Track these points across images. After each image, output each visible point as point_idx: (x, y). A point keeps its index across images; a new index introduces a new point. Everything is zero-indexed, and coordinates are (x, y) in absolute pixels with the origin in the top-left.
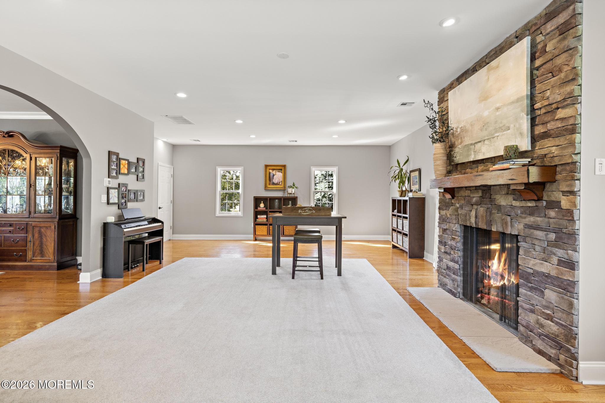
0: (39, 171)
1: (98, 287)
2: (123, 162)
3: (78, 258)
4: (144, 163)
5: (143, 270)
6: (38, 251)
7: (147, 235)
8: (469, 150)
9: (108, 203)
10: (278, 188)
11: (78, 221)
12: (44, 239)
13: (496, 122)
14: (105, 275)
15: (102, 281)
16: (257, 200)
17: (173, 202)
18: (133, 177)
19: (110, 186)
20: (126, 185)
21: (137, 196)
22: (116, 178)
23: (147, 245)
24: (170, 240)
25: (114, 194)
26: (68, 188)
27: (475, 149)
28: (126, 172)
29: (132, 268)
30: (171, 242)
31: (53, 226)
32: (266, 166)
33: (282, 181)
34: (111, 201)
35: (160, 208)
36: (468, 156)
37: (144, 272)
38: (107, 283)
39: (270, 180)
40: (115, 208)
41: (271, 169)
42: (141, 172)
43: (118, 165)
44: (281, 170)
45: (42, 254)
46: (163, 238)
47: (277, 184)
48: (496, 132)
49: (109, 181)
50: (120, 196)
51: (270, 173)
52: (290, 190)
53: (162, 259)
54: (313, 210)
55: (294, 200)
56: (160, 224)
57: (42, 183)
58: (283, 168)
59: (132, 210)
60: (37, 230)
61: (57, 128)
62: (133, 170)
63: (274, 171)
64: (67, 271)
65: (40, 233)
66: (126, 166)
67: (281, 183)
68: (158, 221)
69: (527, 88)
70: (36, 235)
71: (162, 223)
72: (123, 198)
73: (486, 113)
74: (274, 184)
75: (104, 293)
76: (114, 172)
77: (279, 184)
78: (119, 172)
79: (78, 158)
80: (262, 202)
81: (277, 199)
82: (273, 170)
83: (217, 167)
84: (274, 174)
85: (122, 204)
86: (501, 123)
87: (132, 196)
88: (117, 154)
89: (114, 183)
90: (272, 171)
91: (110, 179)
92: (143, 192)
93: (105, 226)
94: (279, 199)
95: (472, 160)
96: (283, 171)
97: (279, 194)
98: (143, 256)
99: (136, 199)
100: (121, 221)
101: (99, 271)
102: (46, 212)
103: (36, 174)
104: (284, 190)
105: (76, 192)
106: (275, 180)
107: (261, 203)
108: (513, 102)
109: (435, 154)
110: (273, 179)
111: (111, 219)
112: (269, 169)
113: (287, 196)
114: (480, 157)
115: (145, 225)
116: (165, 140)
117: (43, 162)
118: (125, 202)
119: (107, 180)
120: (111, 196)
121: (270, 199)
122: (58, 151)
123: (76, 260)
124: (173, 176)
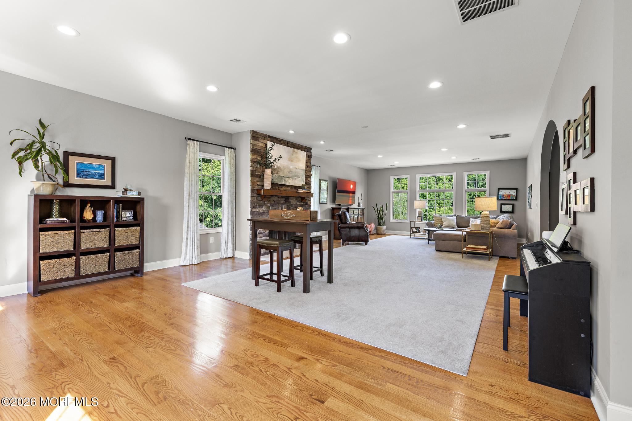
8: (282, 179)
13: (295, 173)
27: (285, 179)
36: (281, 181)
48: (295, 177)
54: (294, 214)
73: (291, 167)
86: (297, 174)
95: (283, 184)
108: (301, 170)
114: (288, 184)
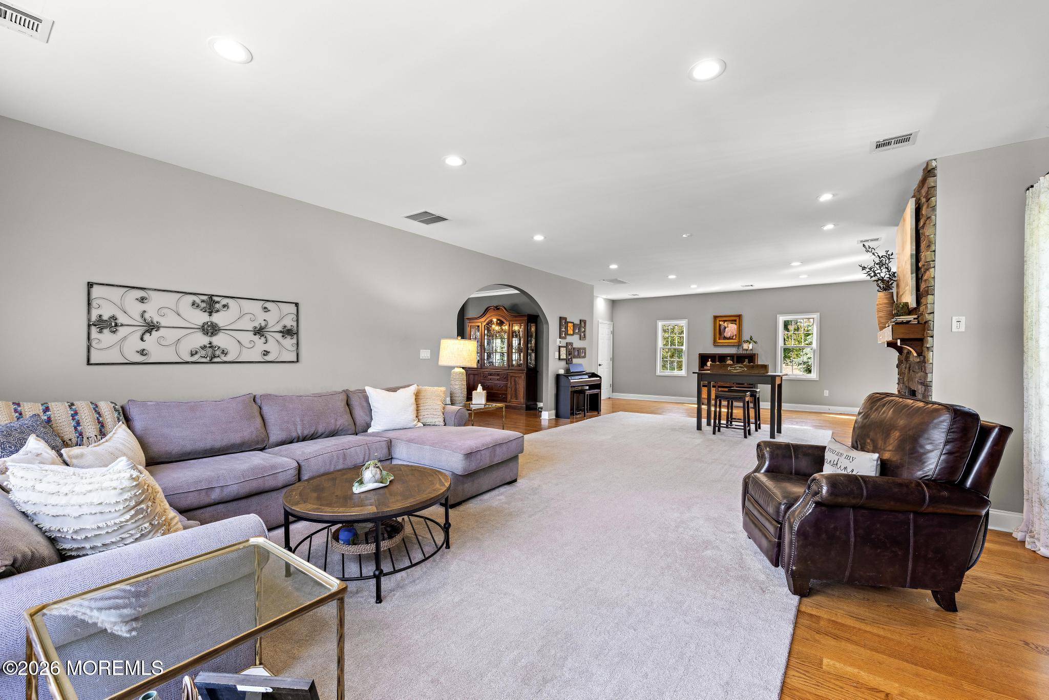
0: (512, 334)
1: (554, 422)
2: (570, 325)
3: (538, 403)
4: (585, 323)
5: (585, 416)
6: (514, 395)
7: (587, 387)
9: (559, 359)
10: (731, 343)
11: (538, 374)
12: (518, 387)
14: (558, 415)
15: (556, 419)
16: (703, 358)
17: (613, 359)
18: (576, 337)
19: (561, 345)
20: (571, 344)
21: (580, 353)
22: (565, 338)
23: (587, 395)
24: (609, 398)
25: (563, 351)
26: (531, 347)
28: (572, 333)
29: (576, 414)
30: (611, 399)
31: (523, 376)
32: (715, 317)
33: (736, 335)
34: (562, 357)
35: (600, 365)
37: (584, 417)
38: (559, 421)
39: (720, 333)
40: (563, 363)
41: (722, 321)
42: (583, 332)
43: (566, 328)
44: (735, 321)
45: (516, 397)
46: (600, 391)
47: (729, 338)
49: (560, 341)
50: (568, 354)
51: (720, 325)
52: (745, 346)
53: (600, 411)
54: (745, 367)
55: (751, 357)
56: (599, 378)
57: (515, 342)
58: (737, 319)
59: (576, 365)
60: (513, 378)
61: (524, 299)
62: (577, 331)
63: (726, 323)
64: (531, 412)
65: (515, 381)
66: (572, 328)
67: (734, 337)
68: (597, 376)
69: (911, 248)
70: (513, 383)
71: (600, 377)
72: (569, 354)
74: (725, 338)
75: (557, 425)
76: (564, 333)
77: (732, 339)
78: (566, 334)
79: (538, 322)
80: (710, 360)
81: (729, 356)
82: (724, 321)
83: (658, 321)
84: (726, 326)
85: (569, 360)
87: (576, 353)
88: (565, 319)
89: (564, 343)
90: (723, 323)
91: (560, 340)
92: (584, 349)
93: (558, 377)
94: (732, 356)
96: (737, 322)
97: (732, 351)
98: (584, 406)
99: (579, 356)
100: (569, 373)
101: (553, 412)
102: (519, 365)
103: (513, 337)
104: (739, 345)
105: (537, 350)
106: (728, 333)
107: (708, 361)
109: (877, 305)
110: (724, 332)
111: (562, 372)
112: (719, 321)
113: (741, 353)
115: (586, 378)
116: (605, 297)
117: (516, 328)
118: (571, 358)
119: (559, 340)
120: (561, 353)
121: (719, 356)
122: (526, 318)
123: (537, 405)
124: (613, 333)
